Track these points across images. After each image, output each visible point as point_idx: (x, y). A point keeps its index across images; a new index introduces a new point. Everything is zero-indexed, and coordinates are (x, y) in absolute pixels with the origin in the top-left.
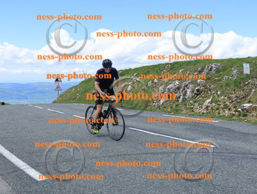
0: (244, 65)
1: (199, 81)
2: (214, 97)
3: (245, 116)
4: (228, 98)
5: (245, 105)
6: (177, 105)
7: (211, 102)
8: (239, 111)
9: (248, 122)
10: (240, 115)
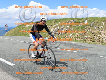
1: (67, 27)
2: (73, 33)
3: (85, 40)
4: (79, 33)
5: (85, 36)
6: (58, 36)
7: (72, 35)
8: (83, 39)
9: (87, 43)
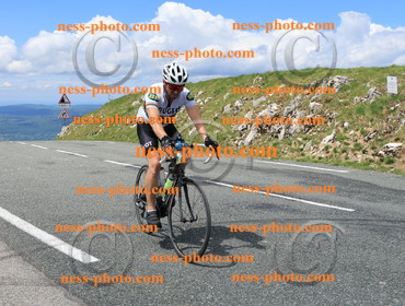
0: (389, 78)
1: (312, 104)
2: (338, 132)
3: (391, 162)
4: (362, 133)
5: (389, 145)
6: (275, 145)
7: (334, 140)
8: (380, 155)
9: (397, 172)
10: (382, 161)
